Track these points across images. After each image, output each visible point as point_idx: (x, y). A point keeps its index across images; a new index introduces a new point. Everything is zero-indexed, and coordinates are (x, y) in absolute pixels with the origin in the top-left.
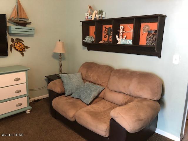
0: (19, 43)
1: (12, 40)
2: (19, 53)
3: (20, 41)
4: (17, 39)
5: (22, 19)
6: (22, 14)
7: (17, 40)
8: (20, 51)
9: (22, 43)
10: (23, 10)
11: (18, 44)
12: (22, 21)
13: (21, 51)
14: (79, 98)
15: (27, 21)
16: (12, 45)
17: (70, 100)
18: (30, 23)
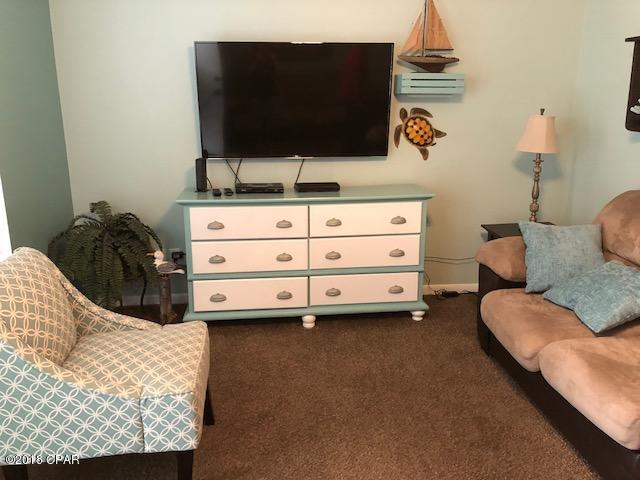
0: (418, 120)
1: (403, 114)
2: (416, 150)
3: (422, 116)
4: (416, 111)
5: (434, 50)
6: (436, 36)
7: (414, 113)
8: (418, 144)
9: (425, 120)
10: (441, 25)
11: (415, 123)
12: (434, 56)
13: (422, 143)
14: (569, 306)
15: (447, 56)
16: (400, 126)
17: (538, 307)
18: (455, 60)
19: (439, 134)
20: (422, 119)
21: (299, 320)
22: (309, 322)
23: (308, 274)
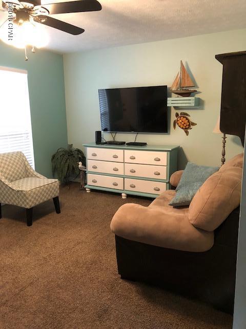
0: (182, 118)
5: (185, 87)
6: (186, 81)
7: (182, 115)
11: (180, 119)
12: (185, 90)
13: (184, 128)
15: (192, 89)
19: (193, 124)
20: (184, 117)
21: (120, 194)
22: (124, 196)
23: (124, 177)
